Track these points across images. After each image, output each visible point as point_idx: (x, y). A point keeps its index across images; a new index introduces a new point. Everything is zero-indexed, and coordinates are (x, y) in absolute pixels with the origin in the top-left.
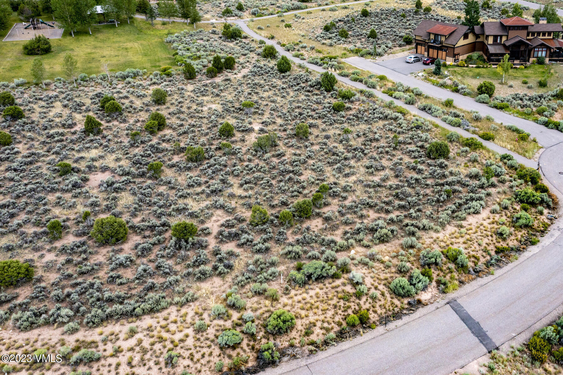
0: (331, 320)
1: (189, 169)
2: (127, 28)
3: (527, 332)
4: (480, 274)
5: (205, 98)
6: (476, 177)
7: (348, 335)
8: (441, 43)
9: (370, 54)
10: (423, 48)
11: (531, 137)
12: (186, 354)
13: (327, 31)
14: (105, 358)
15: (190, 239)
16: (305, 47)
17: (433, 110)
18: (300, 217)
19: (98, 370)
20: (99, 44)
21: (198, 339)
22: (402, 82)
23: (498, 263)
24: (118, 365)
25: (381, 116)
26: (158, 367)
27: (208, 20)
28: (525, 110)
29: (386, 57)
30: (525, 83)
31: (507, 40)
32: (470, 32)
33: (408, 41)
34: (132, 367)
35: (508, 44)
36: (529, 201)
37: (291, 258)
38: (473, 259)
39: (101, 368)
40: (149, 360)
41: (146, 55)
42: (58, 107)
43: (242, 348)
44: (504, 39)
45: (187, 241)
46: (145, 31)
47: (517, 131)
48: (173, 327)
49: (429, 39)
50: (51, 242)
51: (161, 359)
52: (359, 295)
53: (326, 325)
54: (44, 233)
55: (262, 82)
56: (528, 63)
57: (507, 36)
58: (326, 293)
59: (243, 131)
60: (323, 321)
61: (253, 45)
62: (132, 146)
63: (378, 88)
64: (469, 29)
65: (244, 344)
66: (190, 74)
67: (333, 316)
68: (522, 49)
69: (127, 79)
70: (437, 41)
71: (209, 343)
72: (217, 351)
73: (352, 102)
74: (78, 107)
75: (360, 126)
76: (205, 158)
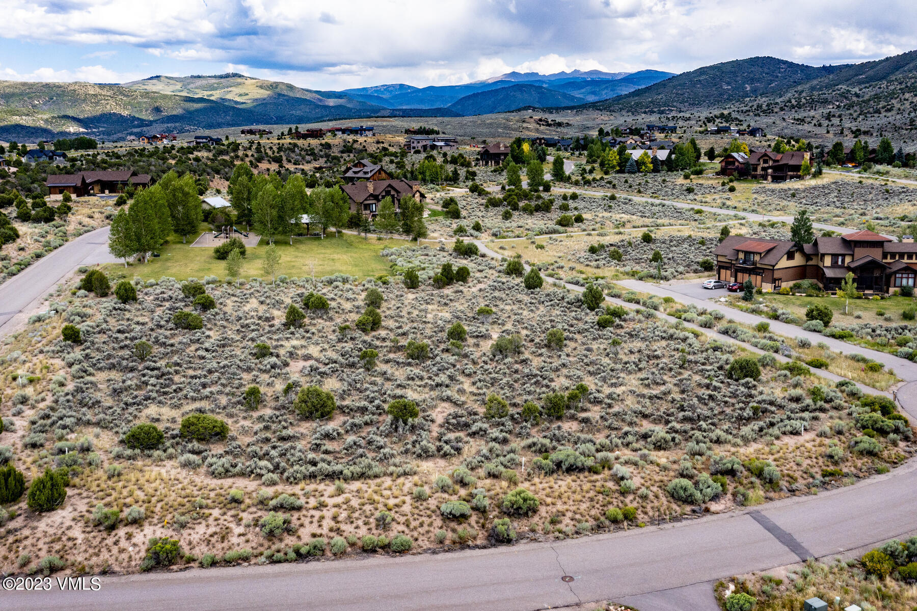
0: (585, 513)
1: (409, 364)
2: (334, 241)
3: (861, 550)
4: (797, 493)
5: (430, 307)
6: (797, 400)
7: (607, 529)
8: (754, 263)
9: (652, 277)
10: (729, 272)
11: (886, 369)
12: (402, 519)
13: (593, 253)
14: (308, 509)
15: (410, 419)
16: (562, 267)
17: (739, 333)
18: (549, 415)
19: (299, 519)
20: (300, 254)
21: (417, 508)
22: (695, 305)
23: (824, 485)
24: (322, 518)
25: (664, 335)
26: (367, 527)
27: (435, 238)
28: (878, 340)
29: (673, 281)
30: (881, 314)
31: (853, 261)
32: (797, 251)
33: (707, 267)
34: (338, 522)
35: (853, 265)
36: (875, 427)
37: (535, 452)
38: (787, 479)
39: (303, 518)
40: (357, 519)
41: (356, 266)
42: (254, 303)
43: (469, 524)
44: (848, 260)
45: (405, 423)
46: (357, 245)
47: (864, 360)
48: (387, 493)
49: (737, 259)
50: (246, 411)
51: (371, 520)
52: (623, 493)
53: (578, 516)
54: (239, 402)
55: (504, 296)
56: (886, 295)
57: (853, 255)
58: (580, 486)
59: (477, 337)
60: (575, 513)
61: (494, 263)
62: (340, 341)
63: (662, 309)
64: (795, 246)
65: (473, 519)
66: (412, 282)
67: (589, 509)
68: (877, 274)
69: (335, 283)
70: (749, 260)
71: (429, 512)
72: (438, 522)
73: (625, 320)
74: (278, 304)
75: (635, 344)
76: (429, 358)
